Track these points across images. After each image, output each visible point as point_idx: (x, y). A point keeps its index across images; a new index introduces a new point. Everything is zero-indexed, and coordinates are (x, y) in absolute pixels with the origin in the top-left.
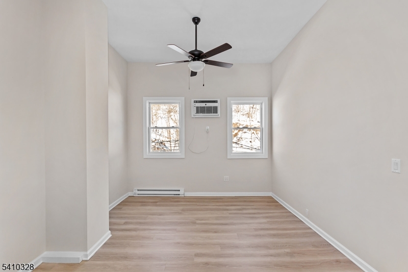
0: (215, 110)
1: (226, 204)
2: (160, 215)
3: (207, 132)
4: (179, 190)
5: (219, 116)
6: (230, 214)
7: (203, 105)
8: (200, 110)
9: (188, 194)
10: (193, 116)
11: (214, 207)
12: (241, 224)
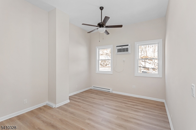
0: (127, 50)
1: (129, 100)
2: (94, 99)
3: (124, 61)
4: (110, 90)
5: (130, 53)
6: (126, 106)
7: (121, 48)
8: (119, 51)
9: (114, 92)
10: (116, 54)
11: (121, 101)
12: (125, 112)
